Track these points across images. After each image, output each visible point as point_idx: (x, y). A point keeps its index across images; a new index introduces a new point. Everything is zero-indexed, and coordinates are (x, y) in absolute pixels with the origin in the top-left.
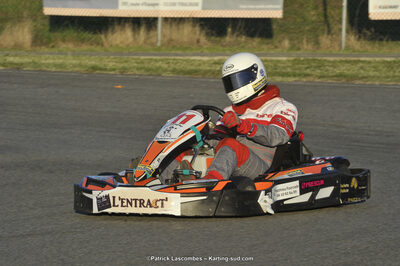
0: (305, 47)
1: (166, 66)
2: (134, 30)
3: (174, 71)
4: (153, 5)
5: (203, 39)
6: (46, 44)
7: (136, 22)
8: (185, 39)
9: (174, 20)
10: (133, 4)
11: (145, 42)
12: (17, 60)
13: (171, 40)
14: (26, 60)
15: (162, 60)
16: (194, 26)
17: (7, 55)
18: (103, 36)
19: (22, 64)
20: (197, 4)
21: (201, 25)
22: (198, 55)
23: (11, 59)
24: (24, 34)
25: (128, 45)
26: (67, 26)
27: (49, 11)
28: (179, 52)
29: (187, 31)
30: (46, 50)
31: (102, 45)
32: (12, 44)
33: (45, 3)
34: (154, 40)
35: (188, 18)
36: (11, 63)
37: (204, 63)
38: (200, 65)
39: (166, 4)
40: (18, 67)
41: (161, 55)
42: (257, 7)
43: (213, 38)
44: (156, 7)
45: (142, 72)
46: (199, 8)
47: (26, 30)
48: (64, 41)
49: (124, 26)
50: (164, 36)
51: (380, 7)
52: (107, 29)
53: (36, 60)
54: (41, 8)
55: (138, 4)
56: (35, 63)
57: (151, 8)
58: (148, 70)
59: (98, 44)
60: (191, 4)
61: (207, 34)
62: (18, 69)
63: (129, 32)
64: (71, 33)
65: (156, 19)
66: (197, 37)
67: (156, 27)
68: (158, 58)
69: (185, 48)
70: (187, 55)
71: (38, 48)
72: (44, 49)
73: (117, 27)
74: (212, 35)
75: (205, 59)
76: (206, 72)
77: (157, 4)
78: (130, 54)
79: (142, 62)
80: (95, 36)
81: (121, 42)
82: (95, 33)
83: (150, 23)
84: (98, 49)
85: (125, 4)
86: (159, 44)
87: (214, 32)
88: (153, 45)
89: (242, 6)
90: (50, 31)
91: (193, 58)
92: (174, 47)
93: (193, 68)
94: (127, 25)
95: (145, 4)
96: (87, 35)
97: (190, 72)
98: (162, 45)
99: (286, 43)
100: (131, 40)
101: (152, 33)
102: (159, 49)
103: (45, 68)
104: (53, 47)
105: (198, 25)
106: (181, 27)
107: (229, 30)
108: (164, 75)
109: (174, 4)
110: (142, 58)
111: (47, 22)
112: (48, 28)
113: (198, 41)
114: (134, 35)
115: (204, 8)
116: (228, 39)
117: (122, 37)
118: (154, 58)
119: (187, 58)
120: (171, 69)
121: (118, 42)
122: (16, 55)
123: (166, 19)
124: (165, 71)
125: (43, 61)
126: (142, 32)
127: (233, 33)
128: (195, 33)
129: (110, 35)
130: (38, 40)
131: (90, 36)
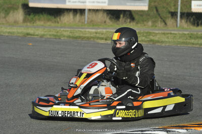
0: (160, 25)
4: (83, 2)
5: (108, 20)
6: (30, 22)
7: (75, 11)
8: (99, 21)
9: (94, 10)
10: (73, 2)
11: (79, 21)
13: (92, 21)
16: (104, 13)
20: (105, 2)
21: (107, 13)
22: (105, 29)
24: (19, 16)
25: (70, 23)
34: (83, 21)
35: (101, 10)
39: (89, 2)
42: (136, 4)
43: (113, 20)
44: (85, 4)
46: (106, 4)
49: (69, 13)
50: (88, 18)
51: (197, 6)
52: (60, 15)
55: (75, 2)
57: (82, 4)
60: (102, 2)
61: (110, 18)
63: (71, 16)
65: (85, 10)
66: (105, 19)
67: (85, 13)
69: (99, 25)
71: (26, 24)
74: (113, 18)
77: (85, 2)
83: (82, 12)
85: (69, 2)
86: (86, 23)
88: (83, 23)
89: (128, 4)
95: (79, 2)
98: (88, 23)
99: (150, 23)
100: (72, 20)
101: (83, 17)
102: (86, 25)
106: (97, 14)
107: (122, 16)
109: (94, 2)
113: (105, 22)
114: (74, 18)
115: (109, 4)
116: (121, 20)
117: (67, 19)
119: (99, 30)
123: (90, 10)
126: (78, 15)
127: (124, 17)
128: (104, 17)
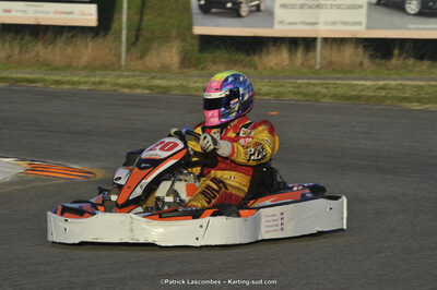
1: (324, 91)
2: (290, 51)
3: (334, 96)
4: (312, 24)
5: (366, 62)
6: (195, 66)
7: (293, 43)
8: (347, 62)
9: (335, 40)
10: (290, 24)
11: (302, 64)
12: (164, 83)
13: (331, 63)
14: (174, 83)
15: (321, 84)
16: (357, 47)
17: (153, 78)
18: (256, 58)
19: (169, 87)
20: (360, 24)
21: (364, 46)
22: (361, 79)
23: (157, 82)
24: (171, 55)
25: (284, 68)
26: (218, 46)
27: (199, 30)
28: (339, 76)
29: (348, 53)
30: (196, 73)
31: (256, 67)
32: (158, 65)
33: (195, 21)
34: (311, 62)
35: (351, 39)
36: (159, 87)
37: (368, 88)
38: (362, 90)
39: (326, 23)
40: (166, 90)
41: (319, 79)
42: (429, 26)
43: (377, 61)
44: (316, 27)
45: (299, 97)
46: (362, 27)
47: (174, 50)
48: (214, 62)
49: (280, 46)
50: (323, 58)
52: (261, 50)
53: (185, 83)
54: (190, 27)
55: (295, 23)
56: (183, 87)
57: (310, 27)
58: (306, 95)
59: (251, 67)
60: (354, 24)
61: (371, 56)
62: (165, 93)
63: (285, 54)
64: (222, 54)
65: (314, 40)
66: (359, 59)
67: (315, 48)
68: (317, 82)
69: (346, 71)
70: (349, 79)
71: (186, 70)
72: (193, 71)
73: (272, 48)
74: (377, 57)
75: (369, 83)
76: (370, 98)
77: (316, 24)
78: (286, 77)
79: (299, 86)
80: (249, 58)
81: (277, 65)
82: (248, 54)
83: (308, 43)
84: (252, 71)
85: (281, 22)
86: (318, 67)
87: (379, 54)
88: (311, 67)
89: (410, 26)
90: (200, 51)
91: (354, 82)
92: (334, 70)
93: (354, 93)
94: (283, 46)
95: (303, 23)
96: (240, 57)
97: (352, 98)
98: (321, 67)
100: (287, 62)
101: (310, 55)
102: (317, 72)
103: (193, 92)
104: (203, 69)
105: (361, 46)
106: (342, 48)
107: (396, 52)
108: (323, 100)
109: (335, 23)
110: (300, 81)
111: (196, 42)
112: (197, 49)
113: (361, 64)
114: (290, 57)
115: (368, 28)
116: (394, 61)
117: (277, 59)
118: (313, 81)
119: (349, 82)
120: (331, 94)
121: (273, 64)
122: (163, 78)
123: (326, 40)
124: (325, 96)
125: (192, 85)
126: (300, 54)
127: (400, 55)
128: (358, 55)
129: (264, 56)
130: (186, 62)
131: (242, 57)
